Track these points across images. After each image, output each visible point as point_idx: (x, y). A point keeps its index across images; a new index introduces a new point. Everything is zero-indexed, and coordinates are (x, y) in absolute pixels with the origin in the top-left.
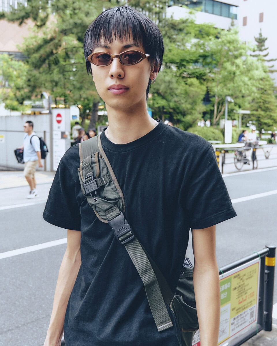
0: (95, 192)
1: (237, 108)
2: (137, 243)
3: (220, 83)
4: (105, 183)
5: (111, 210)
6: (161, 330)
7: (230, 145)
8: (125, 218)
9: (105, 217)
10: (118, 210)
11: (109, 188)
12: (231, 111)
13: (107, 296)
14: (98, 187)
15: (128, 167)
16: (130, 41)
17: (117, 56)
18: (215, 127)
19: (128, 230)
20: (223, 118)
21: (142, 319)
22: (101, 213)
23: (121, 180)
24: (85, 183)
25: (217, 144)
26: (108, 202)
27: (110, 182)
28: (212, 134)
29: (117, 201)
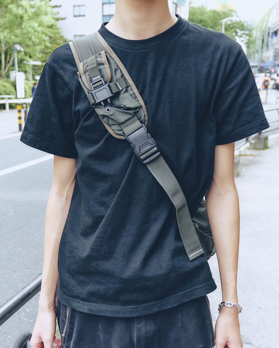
0: (108, 100)
1: (27, 58)
2: (162, 161)
3: (6, 28)
4: (121, 89)
5: (129, 122)
6: (193, 258)
7: (24, 99)
8: (148, 131)
9: (121, 132)
10: (138, 122)
11: (126, 94)
12: (21, 61)
13: (128, 228)
14: (112, 94)
18: (5, 80)
19: (153, 145)
20: (12, 70)
21: (173, 248)
22: (115, 127)
23: (140, 86)
24: (93, 89)
25: (10, 98)
26: (126, 113)
27: (127, 87)
28: (3, 88)
29: (138, 110)
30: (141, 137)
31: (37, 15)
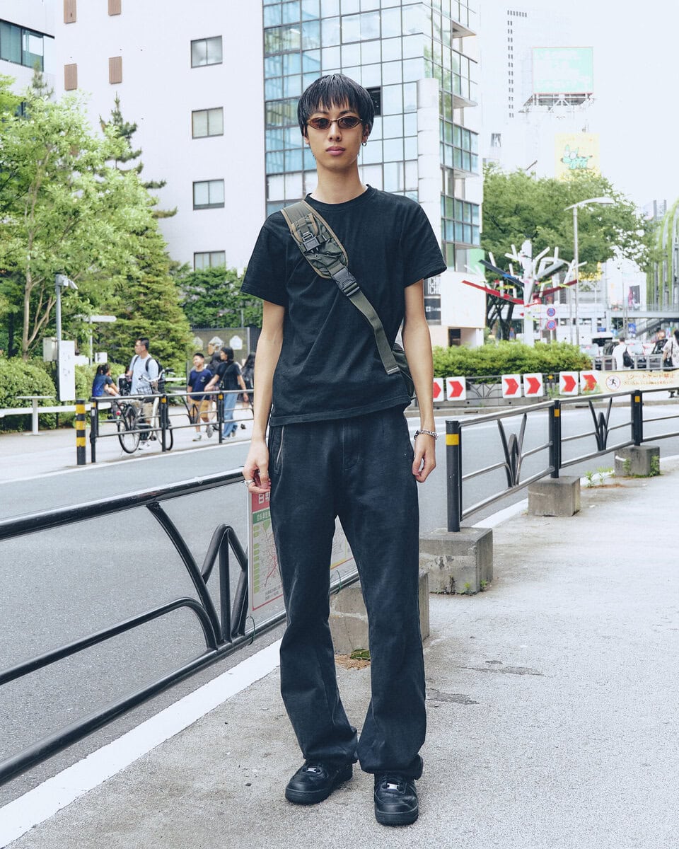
0: (316, 248)
3: (37, 239)
4: (326, 240)
5: (333, 265)
7: (74, 406)
8: (349, 271)
9: (327, 273)
10: (341, 264)
11: (330, 244)
14: (319, 244)
15: (348, 224)
16: (347, 108)
17: (336, 121)
20: (50, 335)
22: (322, 270)
24: (305, 241)
26: (331, 257)
27: (331, 239)
28: (24, 376)
29: (340, 255)
30: (344, 274)
31: (112, 205)
